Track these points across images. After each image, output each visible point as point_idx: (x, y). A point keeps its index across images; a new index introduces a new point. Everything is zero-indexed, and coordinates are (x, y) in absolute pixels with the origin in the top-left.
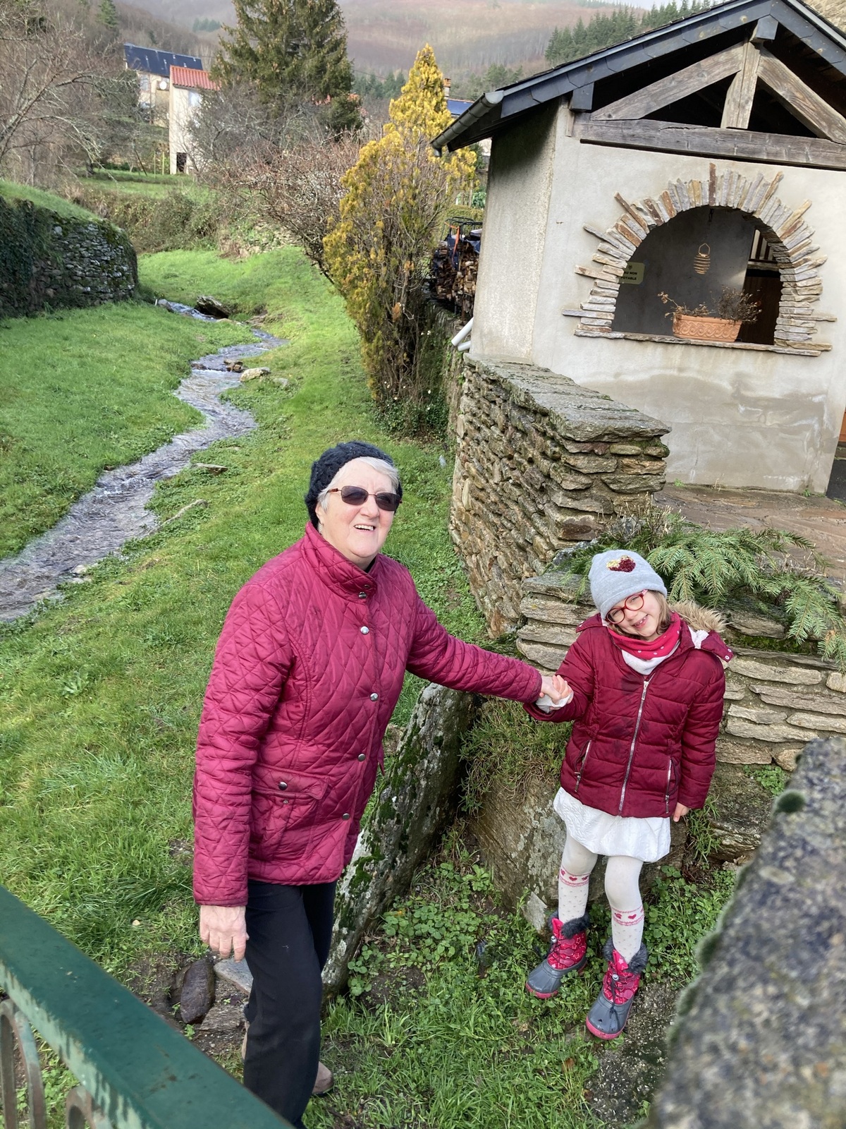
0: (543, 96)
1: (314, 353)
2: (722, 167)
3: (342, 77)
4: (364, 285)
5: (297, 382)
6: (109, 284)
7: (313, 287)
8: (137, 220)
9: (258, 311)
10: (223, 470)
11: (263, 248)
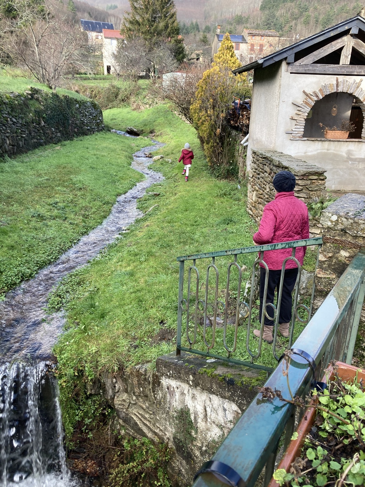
0: (277, 59)
1: (179, 148)
2: (341, 78)
3: (175, 29)
4: (206, 123)
5: (175, 160)
6: (96, 125)
7: (173, 121)
8: (96, 97)
9: (152, 132)
10: (159, 194)
11: (150, 105)
